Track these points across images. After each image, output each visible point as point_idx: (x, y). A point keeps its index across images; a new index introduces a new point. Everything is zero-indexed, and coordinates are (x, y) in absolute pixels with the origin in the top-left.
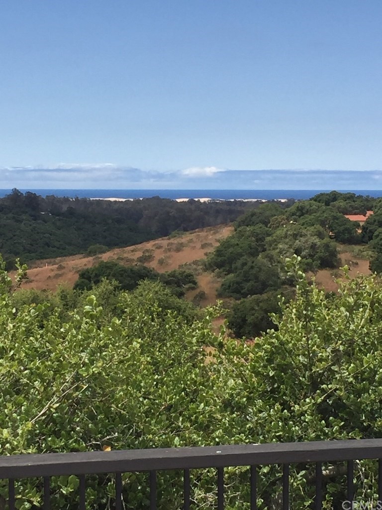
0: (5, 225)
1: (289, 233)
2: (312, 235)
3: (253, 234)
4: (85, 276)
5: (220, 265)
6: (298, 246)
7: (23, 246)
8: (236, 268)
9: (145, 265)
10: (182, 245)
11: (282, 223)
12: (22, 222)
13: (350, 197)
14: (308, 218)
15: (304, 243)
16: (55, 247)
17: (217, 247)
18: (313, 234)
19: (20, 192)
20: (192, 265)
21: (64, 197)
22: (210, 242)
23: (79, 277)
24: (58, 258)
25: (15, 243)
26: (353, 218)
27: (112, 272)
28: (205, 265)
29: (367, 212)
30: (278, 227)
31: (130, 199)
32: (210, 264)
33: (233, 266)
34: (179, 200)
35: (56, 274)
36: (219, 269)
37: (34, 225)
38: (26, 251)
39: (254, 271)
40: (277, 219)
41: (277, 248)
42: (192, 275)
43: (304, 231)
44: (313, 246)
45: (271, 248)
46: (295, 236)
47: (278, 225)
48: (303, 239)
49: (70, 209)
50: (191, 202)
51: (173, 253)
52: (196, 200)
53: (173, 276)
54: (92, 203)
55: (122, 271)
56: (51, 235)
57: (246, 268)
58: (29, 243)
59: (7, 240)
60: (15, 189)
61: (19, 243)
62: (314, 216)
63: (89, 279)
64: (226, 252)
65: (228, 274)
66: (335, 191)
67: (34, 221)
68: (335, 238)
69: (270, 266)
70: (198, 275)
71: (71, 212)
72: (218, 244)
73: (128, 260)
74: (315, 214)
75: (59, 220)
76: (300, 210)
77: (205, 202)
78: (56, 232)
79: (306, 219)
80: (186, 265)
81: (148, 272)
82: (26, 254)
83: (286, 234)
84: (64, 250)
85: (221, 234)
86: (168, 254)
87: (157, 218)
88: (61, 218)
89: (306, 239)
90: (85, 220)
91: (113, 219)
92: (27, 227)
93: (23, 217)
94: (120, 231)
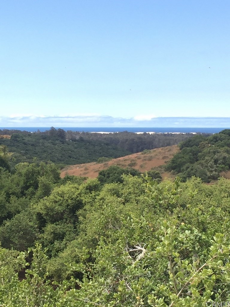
0: (47, 147)
1: (211, 151)
3: (191, 151)
4: (102, 174)
5: (173, 168)
6: (216, 158)
7: (57, 158)
8: (183, 170)
9: (133, 168)
10: (152, 157)
12: (56, 145)
15: (220, 156)
16: (74, 158)
17: (172, 158)
18: (224, 151)
19: (55, 129)
20: (159, 168)
21: (77, 132)
22: (167, 156)
23: (98, 174)
24: (83, 164)
25: (53, 156)
27: (117, 172)
28: (166, 168)
30: (204, 147)
32: (168, 168)
33: (182, 169)
34: (138, 133)
35: (84, 173)
36: (174, 170)
37: (63, 146)
38: (59, 160)
39: (193, 171)
40: (203, 143)
41: (205, 159)
42: (159, 174)
43: (219, 150)
44: (224, 158)
45: (201, 159)
46: (214, 153)
47: (203, 147)
48: (218, 154)
49: (81, 138)
50: (145, 134)
51: (147, 162)
52: (147, 133)
54: (92, 134)
55: (122, 171)
56: (71, 151)
57: (189, 170)
58: (60, 156)
59: (48, 154)
60: (53, 127)
61: (55, 156)
63: (104, 175)
64: (177, 161)
65: (178, 173)
67: (62, 144)
69: (202, 169)
70: (162, 174)
71: (81, 140)
73: (123, 165)
74: (224, 141)
75: (76, 144)
76: (215, 139)
77: (152, 134)
78: (75, 150)
79: (219, 144)
80: (155, 168)
81: (136, 172)
82: (59, 162)
83: (209, 151)
86: (145, 162)
87: (127, 143)
88: (77, 142)
89: (221, 154)
90: (89, 144)
91: (104, 143)
92: (59, 147)
93: (57, 142)
94: (108, 149)
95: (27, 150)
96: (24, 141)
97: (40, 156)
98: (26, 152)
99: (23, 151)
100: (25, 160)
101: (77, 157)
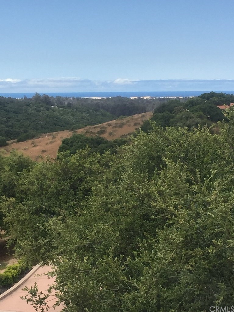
0: (31, 114)
2: (196, 118)
3: (163, 117)
4: (65, 143)
6: (188, 124)
7: (41, 125)
9: (102, 136)
10: (123, 124)
11: (180, 111)
12: (41, 111)
13: (221, 95)
14: (196, 107)
16: (59, 125)
17: (142, 125)
18: (198, 117)
19: (39, 95)
21: (66, 97)
22: (139, 122)
23: (62, 143)
25: (37, 124)
26: (221, 107)
27: (80, 141)
29: (231, 104)
30: (178, 113)
31: (104, 98)
34: (132, 98)
35: (51, 142)
37: (48, 113)
40: (177, 108)
43: (192, 115)
46: (187, 118)
48: (191, 120)
49: (69, 104)
50: (139, 99)
51: (117, 129)
52: (142, 97)
53: (116, 142)
54: (82, 100)
55: (86, 139)
56: (57, 118)
58: (45, 123)
59: (32, 122)
60: (37, 93)
61: (39, 124)
62: (199, 106)
63: (67, 144)
66: (212, 92)
67: (47, 111)
68: (210, 119)
71: (69, 106)
72: (143, 123)
73: (92, 133)
76: (191, 103)
77: (147, 99)
78: (60, 117)
79: (194, 108)
80: (124, 135)
81: (102, 140)
83: (182, 117)
84: (65, 127)
85: (145, 117)
86: (115, 129)
88: (63, 109)
89: (193, 119)
90: (77, 110)
91: (93, 109)
92: (43, 114)
93: (42, 108)
94: (97, 116)
95: (9, 118)
96: (6, 108)
97: (22, 124)
98: (7, 120)
99: (4, 119)
100: (3, 129)
101: (62, 124)
